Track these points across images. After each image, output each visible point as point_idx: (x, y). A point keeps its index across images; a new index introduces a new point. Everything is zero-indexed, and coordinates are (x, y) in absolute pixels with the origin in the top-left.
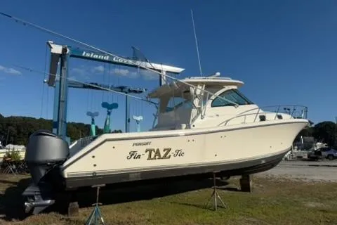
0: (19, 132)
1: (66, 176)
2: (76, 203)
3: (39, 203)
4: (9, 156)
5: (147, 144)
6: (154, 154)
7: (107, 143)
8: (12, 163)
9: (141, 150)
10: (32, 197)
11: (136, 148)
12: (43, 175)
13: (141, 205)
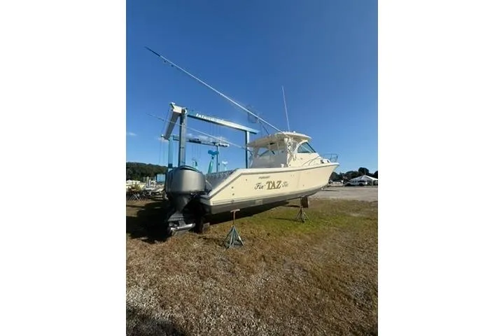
0: (134, 172)
1: (212, 204)
2: (208, 224)
3: (182, 227)
4: (133, 188)
5: (267, 177)
6: (272, 185)
7: (242, 176)
8: (136, 193)
9: (264, 182)
10: (177, 223)
11: (260, 181)
12: (186, 203)
13: (251, 221)
